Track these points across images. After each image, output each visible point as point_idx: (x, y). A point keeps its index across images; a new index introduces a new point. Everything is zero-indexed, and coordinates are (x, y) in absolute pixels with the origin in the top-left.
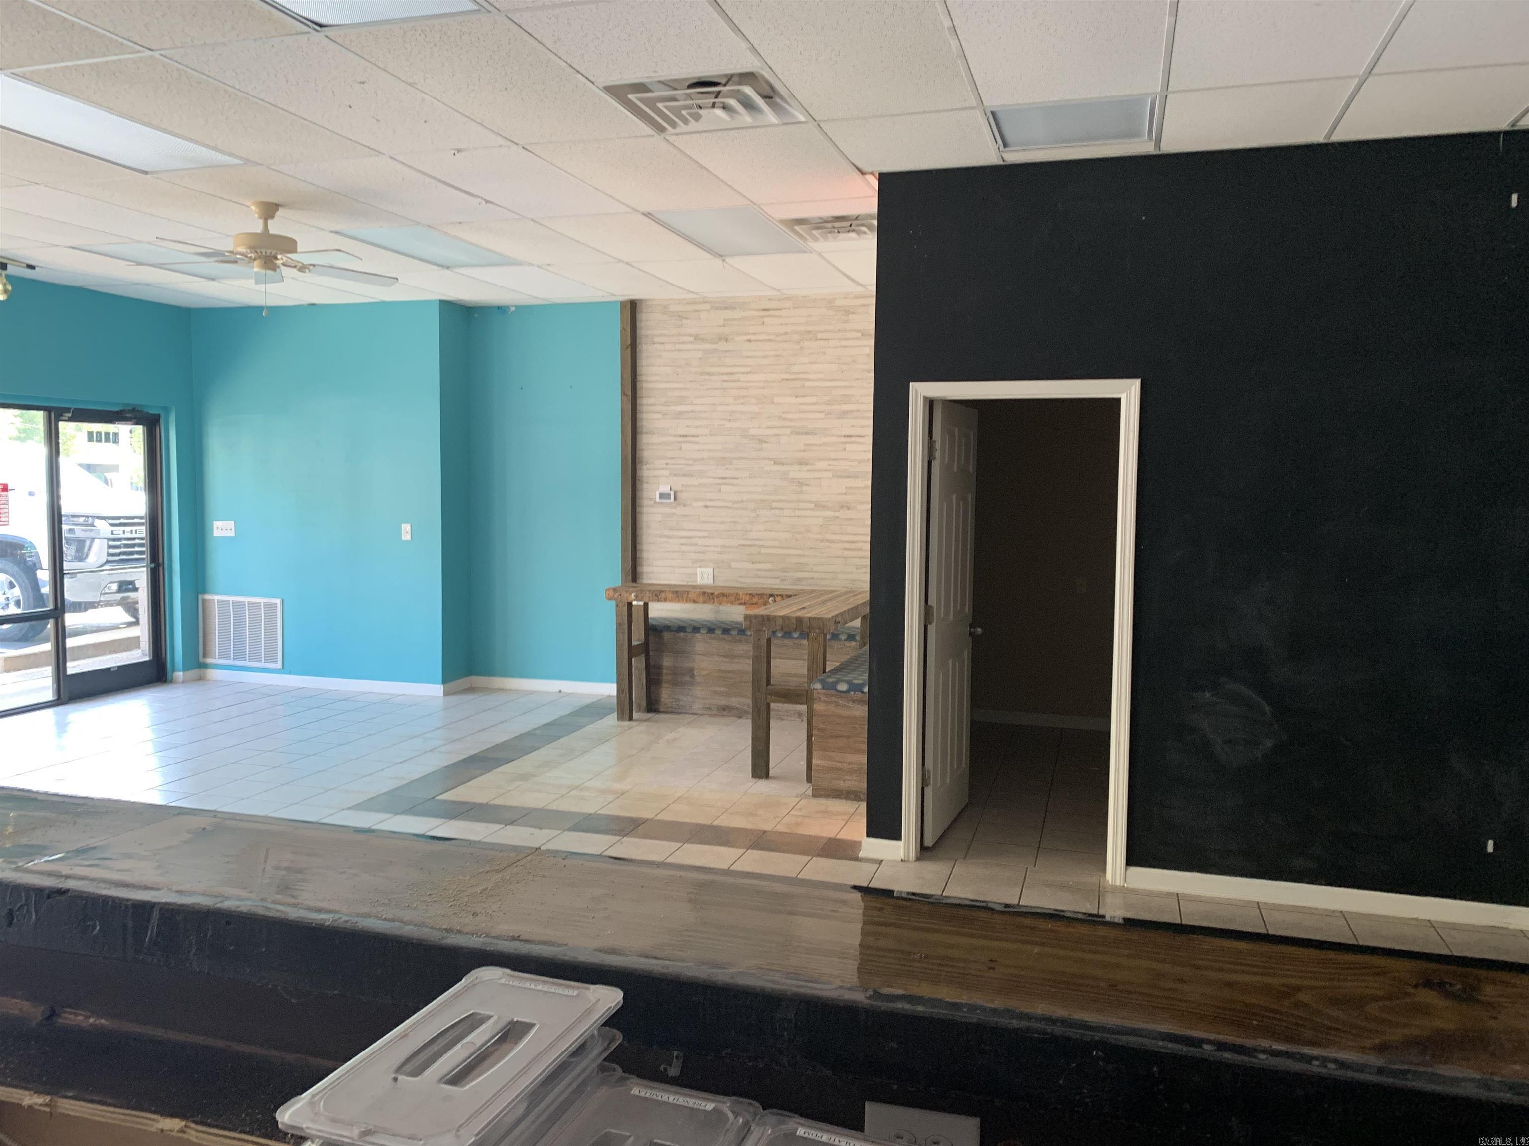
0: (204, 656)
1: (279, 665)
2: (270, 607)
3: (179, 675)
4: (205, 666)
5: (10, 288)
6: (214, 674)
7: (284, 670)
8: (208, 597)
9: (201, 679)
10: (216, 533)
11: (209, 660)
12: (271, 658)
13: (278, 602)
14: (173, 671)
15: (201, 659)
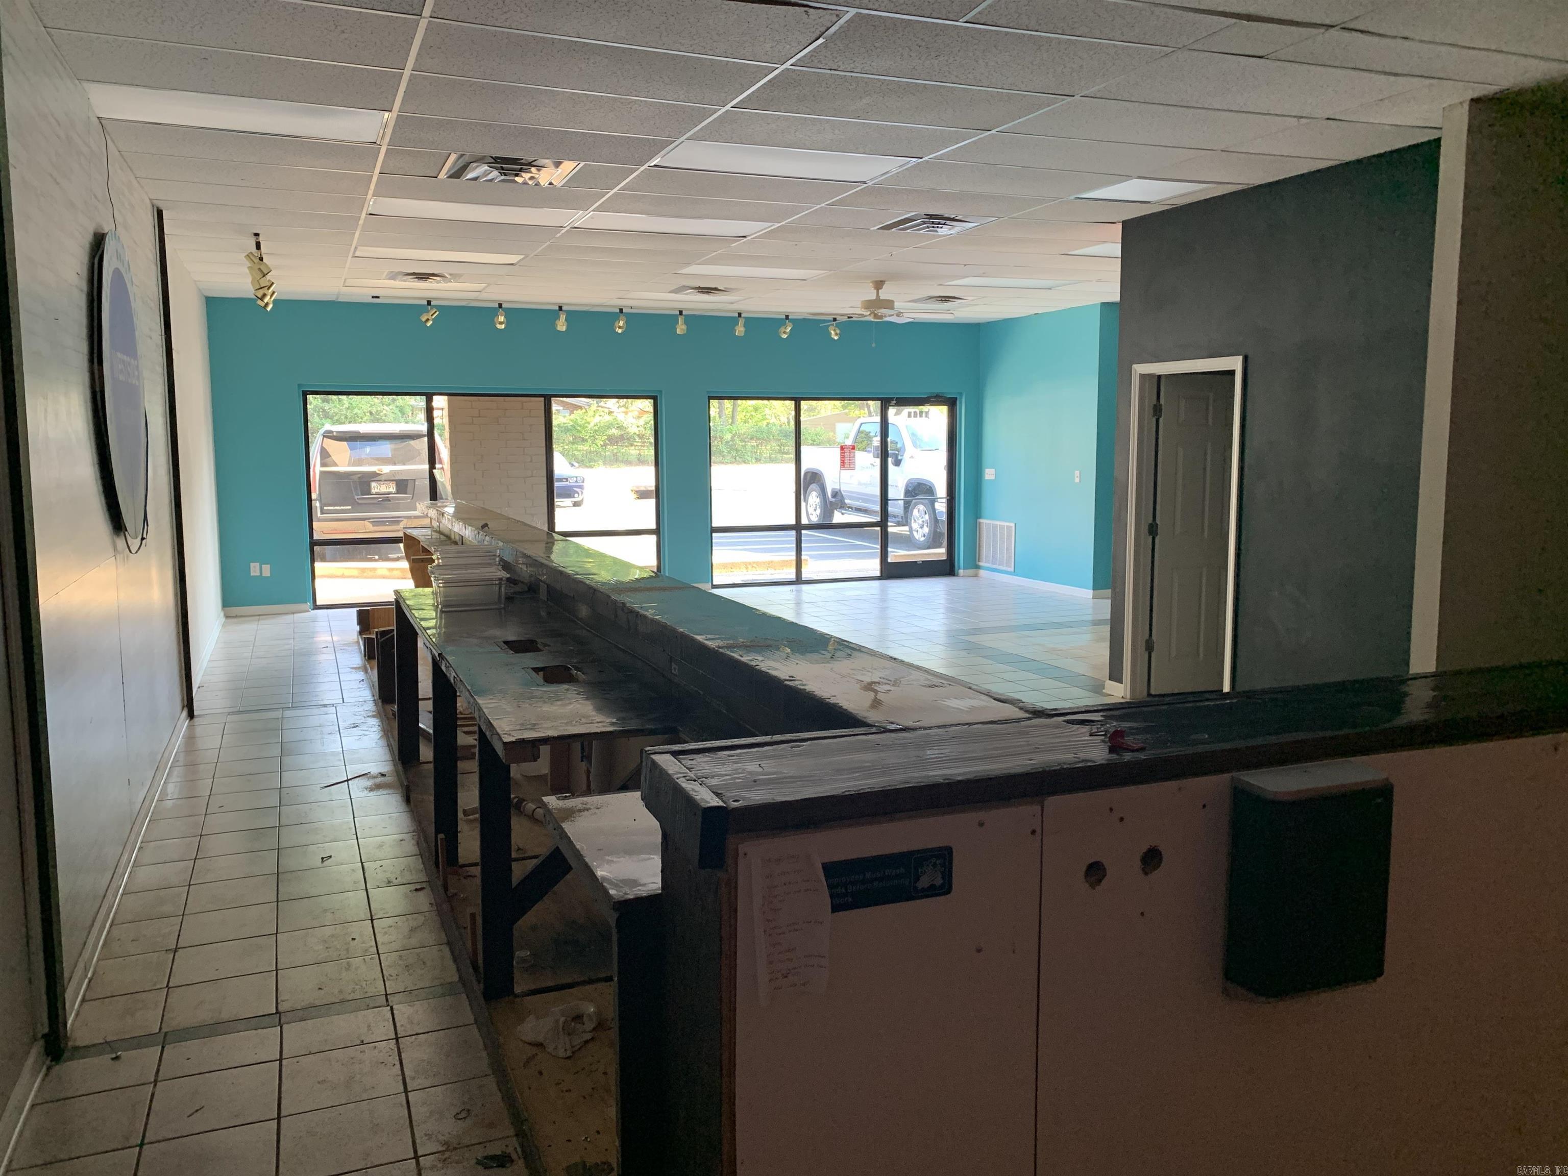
0: (979, 561)
1: (1012, 569)
2: (1009, 528)
3: (961, 572)
4: (978, 567)
5: (838, 332)
6: (982, 572)
7: (1014, 573)
8: (981, 520)
9: (976, 576)
10: (986, 478)
11: (981, 564)
12: (1008, 566)
13: (1012, 525)
14: (959, 568)
15: (977, 563)
